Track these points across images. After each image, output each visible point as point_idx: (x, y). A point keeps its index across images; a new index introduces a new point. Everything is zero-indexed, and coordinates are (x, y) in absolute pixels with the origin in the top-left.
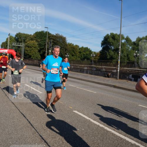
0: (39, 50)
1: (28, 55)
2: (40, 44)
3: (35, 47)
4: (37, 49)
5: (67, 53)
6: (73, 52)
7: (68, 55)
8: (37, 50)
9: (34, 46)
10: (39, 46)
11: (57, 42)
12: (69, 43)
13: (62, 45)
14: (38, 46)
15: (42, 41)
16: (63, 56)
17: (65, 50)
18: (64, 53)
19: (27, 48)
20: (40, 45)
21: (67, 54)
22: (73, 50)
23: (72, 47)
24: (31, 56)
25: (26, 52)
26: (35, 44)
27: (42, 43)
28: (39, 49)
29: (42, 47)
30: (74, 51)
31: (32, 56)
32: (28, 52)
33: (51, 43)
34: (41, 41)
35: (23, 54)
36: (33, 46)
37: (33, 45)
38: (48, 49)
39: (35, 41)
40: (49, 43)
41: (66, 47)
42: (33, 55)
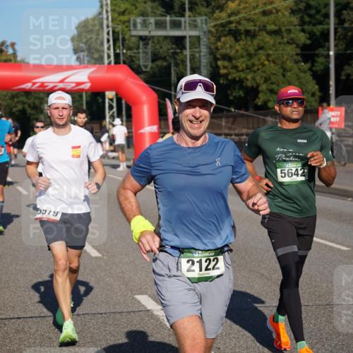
0: (304, 47)
1: (240, 83)
3: (277, 33)
8: (291, 50)
9: (272, 27)
10: (302, 23)
14: (295, 20)
19: (229, 40)
24: (254, 91)
25: (223, 71)
26: (278, 11)
28: (302, 38)
31: (264, 87)
32: (235, 67)
36: (263, 28)
37: (265, 19)
42: (266, 80)
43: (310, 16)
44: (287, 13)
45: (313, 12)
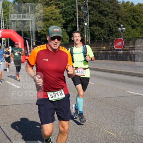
0: (64, 24)
2: (65, 12)
3: (55, 20)
4: (60, 22)
5: (121, 23)
6: (134, 19)
7: (124, 27)
9: (54, 18)
10: (63, 17)
11: (98, 3)
12: (123, 3)
13: (109, 9)
14: (61, 16)
15: (69, 4)
16: (114, 30)
17: (115, 18)
18: (115, 25)
20: (64, 14)
21: (122, 25)
22: (133, 16)
23: (130, 10)
25: (39, 32)
26: (55, 13)
27: (69, 10)
28: (63, 21)
29: (69, 17)
30: (136, 17)
33: (85, 7)
34: (65, 5)
35: (34, 35)
36: (51, 18)
37: (52, 15)
38: (81, 21)
39: (54, 7)
40: (82, 7)
41: (118, 11)
43: (65, 14)
44: (58, 14)
45: (66, 13)
